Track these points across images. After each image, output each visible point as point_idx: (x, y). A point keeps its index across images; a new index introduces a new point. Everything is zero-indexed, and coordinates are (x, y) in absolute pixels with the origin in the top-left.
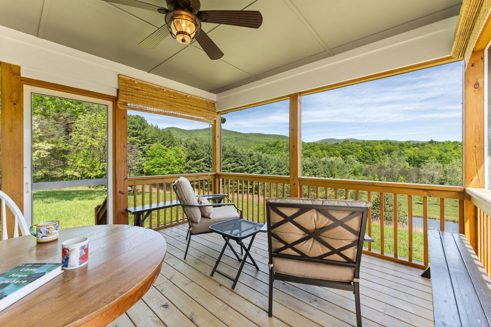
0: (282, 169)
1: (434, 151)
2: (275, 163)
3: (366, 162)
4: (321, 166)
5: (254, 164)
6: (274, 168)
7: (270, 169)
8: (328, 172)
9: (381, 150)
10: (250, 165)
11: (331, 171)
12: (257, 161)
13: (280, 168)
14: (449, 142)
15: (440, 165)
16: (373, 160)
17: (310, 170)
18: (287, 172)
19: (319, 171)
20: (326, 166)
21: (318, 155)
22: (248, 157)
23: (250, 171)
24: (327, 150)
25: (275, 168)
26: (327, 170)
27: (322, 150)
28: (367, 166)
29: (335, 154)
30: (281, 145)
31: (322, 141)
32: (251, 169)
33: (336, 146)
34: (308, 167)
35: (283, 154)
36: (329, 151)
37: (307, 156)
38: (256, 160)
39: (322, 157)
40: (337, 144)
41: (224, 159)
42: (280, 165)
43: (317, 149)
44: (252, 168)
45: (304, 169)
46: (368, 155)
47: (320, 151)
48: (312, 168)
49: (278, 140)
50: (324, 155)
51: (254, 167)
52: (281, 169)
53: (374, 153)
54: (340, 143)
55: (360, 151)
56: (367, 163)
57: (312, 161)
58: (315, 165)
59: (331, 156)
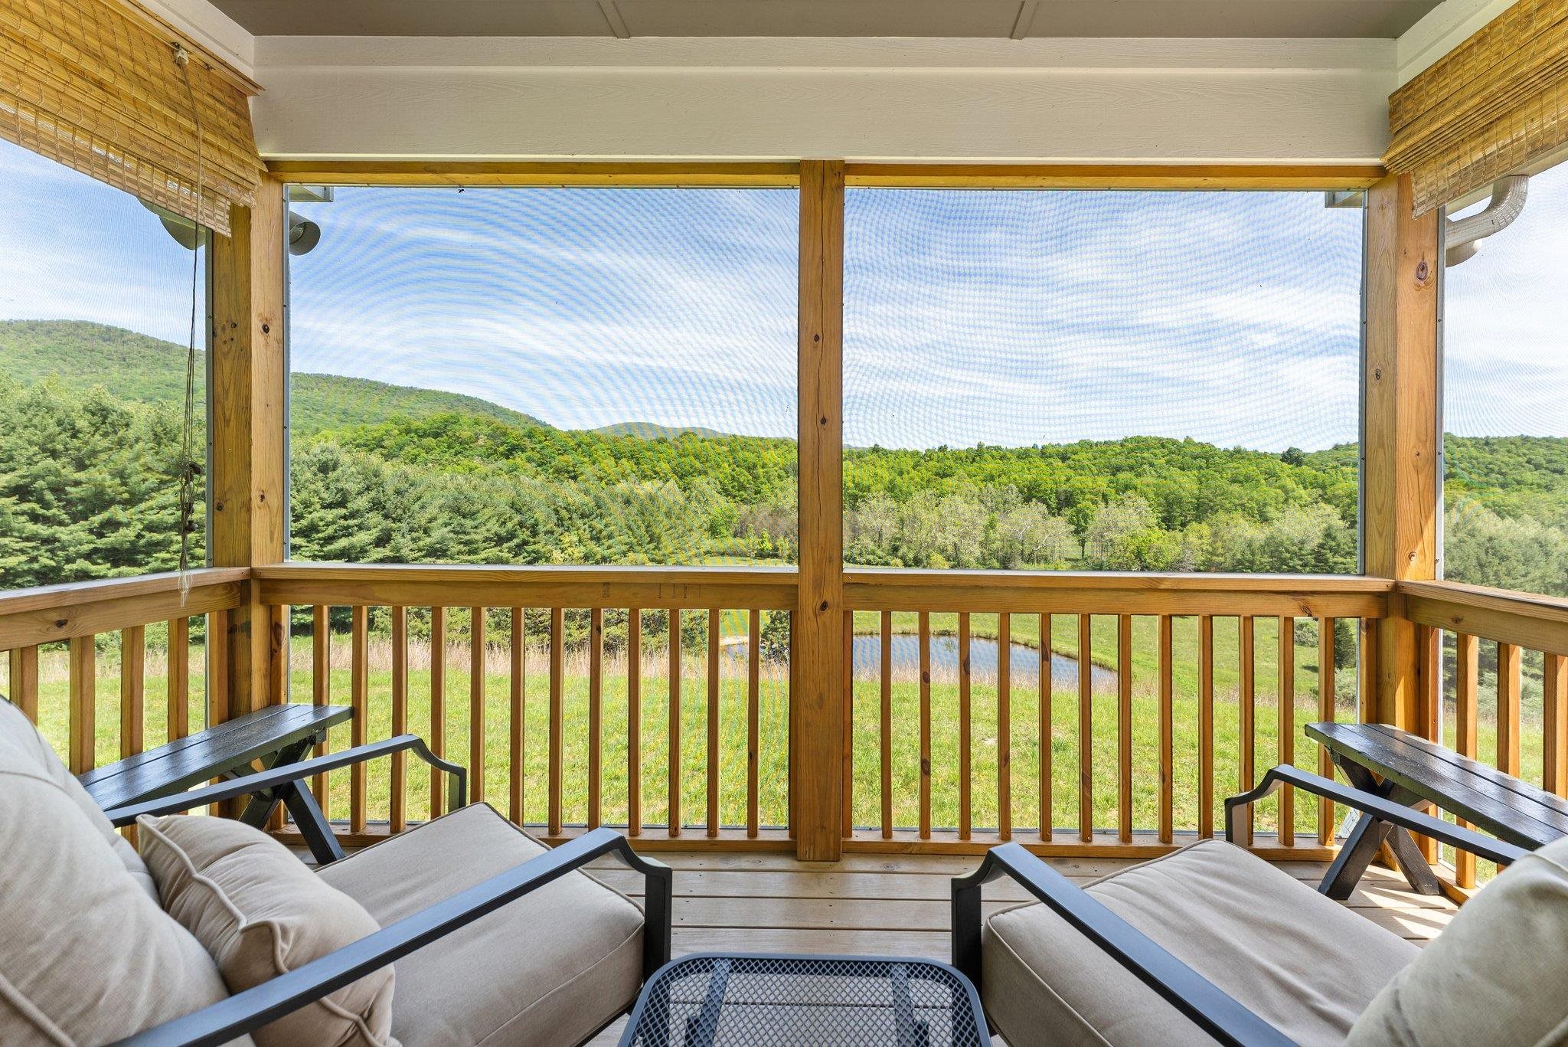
0: (476, 523)
1: (879, 471)
2: (442, 501)
3: (741, 496)
4: (616, 508)
5: (342, 504)
6: (440, 521)
7: (423, 523)
8: (639, 527)
9: (776, 465)
10: (324, 507)
11: (648, 527)
12: (360, 493)
13: (464, 517)
14: (905, 453)
15: (890, 503)
16: (756, 493)
17: (579, 523)
18: (496, 533)
19: (612, 528)
20: (634, 509)
21: (603, 474)
22: (309, 475)
23: (321, 535)
24: (632, 457)
25: (444, 517)
26: (635, 521)
27: (617, 457)
28: (745, 508)
29: (656, 473)
30: (466, 434)
31: (616, 428)
32: (327, 525)
33: (659, 447)
34: (574, 516)
35: (472, 465)
36: (637, 463)
37: (566, 475)
38: (352, 487)
39: (618, 481)
40: (661, 441)
41: (162, 482)
42: (466, 507)
43: (600, 452)
44: (333, 523)
45: (558, 519)
46: (745, 477)
47: (612, 461)
48: (588, 517)
49: (454, 413)
50: (624, 476)
51: (345, 518)
52: (469, 523)
53: (761, 471)
54: (670, 440)
55: (726, 465)
56: (744, 501)
57: (587, 492)
58: (599, 507)
59: (644, 477)
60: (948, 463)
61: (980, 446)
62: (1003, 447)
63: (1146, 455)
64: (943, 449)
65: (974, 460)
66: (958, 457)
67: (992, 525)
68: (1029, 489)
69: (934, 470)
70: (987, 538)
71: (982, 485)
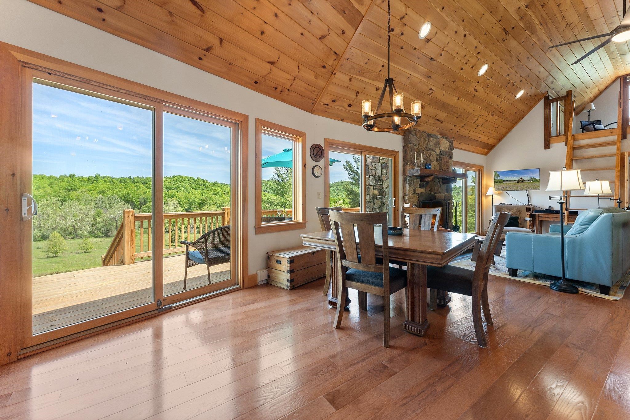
60: (75, 183)
61: (97, 176)
62: (111, 177)
63: (182, 183)
64: (72, 176)
65: (93, 182)
66: (82, 180)
67: (98, 215)
68: (125, 197)
69: (65, 187)
70: (95, 221)
71: (97, 196)
